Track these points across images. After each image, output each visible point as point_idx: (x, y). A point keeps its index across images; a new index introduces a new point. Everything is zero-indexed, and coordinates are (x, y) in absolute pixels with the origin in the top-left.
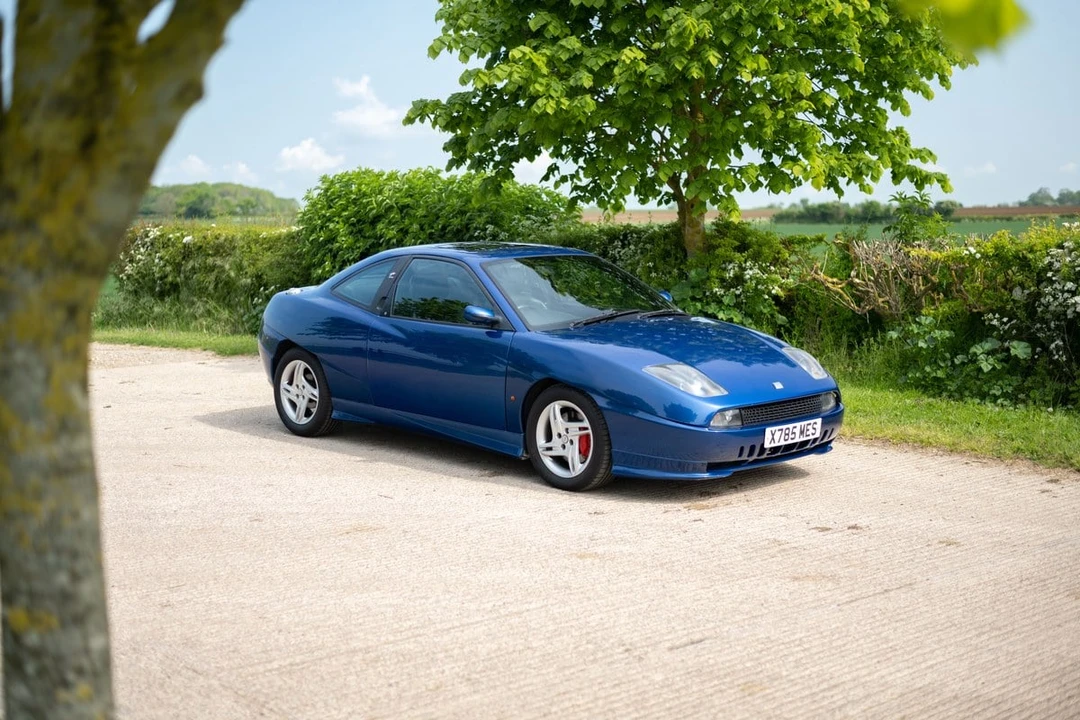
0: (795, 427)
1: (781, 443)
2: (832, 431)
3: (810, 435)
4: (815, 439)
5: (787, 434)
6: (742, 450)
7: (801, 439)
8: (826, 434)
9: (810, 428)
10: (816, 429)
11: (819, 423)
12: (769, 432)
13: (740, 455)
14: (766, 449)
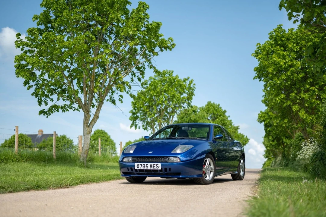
0: (148, 164)
1: (142, 168)
2: (170, 169)
3: (155, 168)
4: (160, 170)
5: (144, 166)
6: (128, 169)
7: (151, 169)
8: (166, 169)
9: (155, 166)
10: (158, 166)
11: (160, 165)
12: (136, 164)
13: (129, 170)
14: (137, 170)
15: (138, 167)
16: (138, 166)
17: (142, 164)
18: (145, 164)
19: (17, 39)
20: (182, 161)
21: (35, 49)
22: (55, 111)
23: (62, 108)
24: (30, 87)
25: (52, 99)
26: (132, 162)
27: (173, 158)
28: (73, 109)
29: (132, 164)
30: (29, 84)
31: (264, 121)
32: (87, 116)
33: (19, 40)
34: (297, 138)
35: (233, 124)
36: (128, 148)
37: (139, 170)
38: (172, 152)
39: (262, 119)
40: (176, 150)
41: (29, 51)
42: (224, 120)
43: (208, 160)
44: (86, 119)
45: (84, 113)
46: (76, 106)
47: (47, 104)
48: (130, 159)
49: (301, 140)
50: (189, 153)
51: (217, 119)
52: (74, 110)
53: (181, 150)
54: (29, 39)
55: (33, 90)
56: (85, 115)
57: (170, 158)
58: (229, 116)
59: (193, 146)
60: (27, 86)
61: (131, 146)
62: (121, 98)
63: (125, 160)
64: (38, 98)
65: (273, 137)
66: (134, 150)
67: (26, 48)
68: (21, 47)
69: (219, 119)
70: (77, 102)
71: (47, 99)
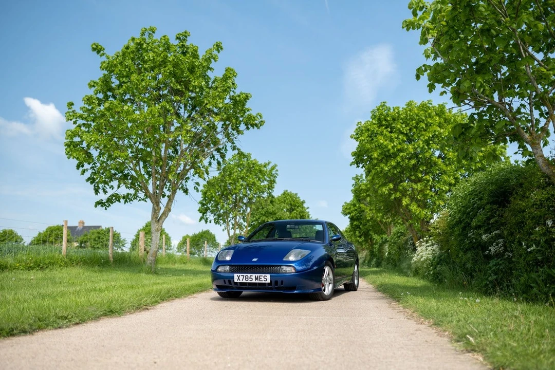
0: (252, 276)
1: (244, 281)
2: (282, 282)
3: (263, 280)
4: (268, 283)
5: (247, 278)
6: (224, 281)
7: (257, 281)
8: (276, 282)
9: (262, 277)
10: (266, 278)
11: (268, 276)
12: (236, 276)
13: (225, 283)
14: (237, 283)
15: (239, 279)
16: (239, 277)
17: (245, 275)
18: (249, 275)
19: (69, 109)
20: (297, 271)
21: (92, 123)
22: (115, 202)
23: (124, 197)
24: (84, 172)
25: (112, 186)
26: (230, 273)
27: (285, 267)
28: (138, 199)
29: (231, 275)
30: (83, 166)
31: (349, 213)
32: (156, 208)
33: (71, 110)
34: (395, 235)
35: (310, 217)
36: (222, 253)
37: (240, 283)
38: (284, 260)
39: (347, 211)
40: (288, 257)
41: (84, 124)
42: (302, 212)
43: (327, 269)
44: (155, 212)
45: (152, 204)
46: (141, 195)
47: (107, 192)
48: (228, 268)
49: (399, 237)
50: (305, 260)
51: (295, 211)
52: (140, 200)
53: (296, 256)
54: (85, 109)
55: (88, 174)
56: (154, 208)
57: (282, 267)
58: (308, 208)
59: (310, 251)
60: (81, 169)
61: (227, 251)
62: (197, 186)
63: (219, 269)
64: (94, 184)
65: (360, 232)
66: (231, 256)
67: (80, 122)
68: (74, 120)
69: (297, 211)
70: (143, 191)
71: (106, 186)
